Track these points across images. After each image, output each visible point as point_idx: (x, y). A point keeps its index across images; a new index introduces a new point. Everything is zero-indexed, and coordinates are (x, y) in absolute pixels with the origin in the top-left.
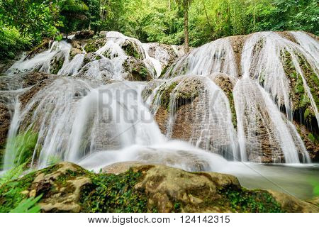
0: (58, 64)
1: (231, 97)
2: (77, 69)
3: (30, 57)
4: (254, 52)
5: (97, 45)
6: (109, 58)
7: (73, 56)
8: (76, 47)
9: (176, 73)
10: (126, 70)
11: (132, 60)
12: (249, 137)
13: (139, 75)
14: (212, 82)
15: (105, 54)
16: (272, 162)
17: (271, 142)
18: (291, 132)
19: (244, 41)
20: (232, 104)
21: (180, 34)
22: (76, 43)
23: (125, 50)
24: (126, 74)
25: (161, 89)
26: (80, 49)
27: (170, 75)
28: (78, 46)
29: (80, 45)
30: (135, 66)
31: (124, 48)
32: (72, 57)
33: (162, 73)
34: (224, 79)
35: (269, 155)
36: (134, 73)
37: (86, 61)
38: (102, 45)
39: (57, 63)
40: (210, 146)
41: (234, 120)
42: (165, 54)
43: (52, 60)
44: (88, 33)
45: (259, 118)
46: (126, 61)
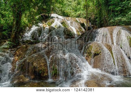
10: (65, 34)
16: (127, 76)
21: (78, 13)
23: (62, 24)
29: (45, 22)
30: (68, 32)
37: (50, 30)
38: (53, 22)
39: (40, 31)
46: (65, 30)
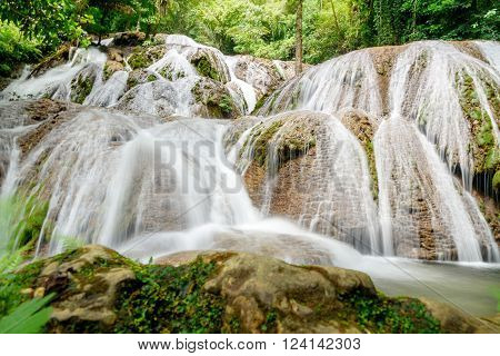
0: (84, 87)
3: (36, 73)
4: (411, 74)
5: (149, 57)
6: (170, 78)
7: (111, 74)
8: (114, 59)
9: (280, 107)
10: (198, 100)
11: (207, 84)
12: (398, 216)
13: (220, 108)
14: (339, 124)
15: (163, 73)
16: (435, 258)
17: (434, 225)
18: (469, 209)
19: (395, 56)
20: (371, 160)
21: (288, 41)
22: (115, 53)
23: (196, 65)
24: (198, 106)
25: (255, 133)
26: (122, 62)
27: (271, 109)
28: (119, 58)
29: (122, 56)
30: (212, 94)
31: (195, 62)
32: (107, 76)
33: (257, 107)
34: (359, 119)
35: (431, 246)
36: (211, 105)
37: (131, 83)
38: (158, 57)
39: (83, 85)
40: (333, 228)
41: (374, 186)
42: (263, 75)
43: (74, 80)
44: (135, 37)
45: (415, 184)
46: (197, 85)
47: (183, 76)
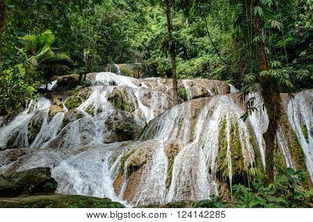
1: (171, 163)
2: (56, 132)
3: (6, 122)
5: (79, 99)
7: (53, 116)
8: (56, 104)
15: (88, 111)
22: (56, 100)
23: (111, 102)
26: (61, 105)
28: (59, 103)
29: (61, 100)
30: (119, 123)
31: (111, 99)
32: (51, 116)
37: (66, 122)
38: (85, 98)
43: (30, 124)
44: (72, 79)
46: (109, 118)
47: (101, 111)
